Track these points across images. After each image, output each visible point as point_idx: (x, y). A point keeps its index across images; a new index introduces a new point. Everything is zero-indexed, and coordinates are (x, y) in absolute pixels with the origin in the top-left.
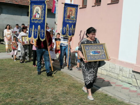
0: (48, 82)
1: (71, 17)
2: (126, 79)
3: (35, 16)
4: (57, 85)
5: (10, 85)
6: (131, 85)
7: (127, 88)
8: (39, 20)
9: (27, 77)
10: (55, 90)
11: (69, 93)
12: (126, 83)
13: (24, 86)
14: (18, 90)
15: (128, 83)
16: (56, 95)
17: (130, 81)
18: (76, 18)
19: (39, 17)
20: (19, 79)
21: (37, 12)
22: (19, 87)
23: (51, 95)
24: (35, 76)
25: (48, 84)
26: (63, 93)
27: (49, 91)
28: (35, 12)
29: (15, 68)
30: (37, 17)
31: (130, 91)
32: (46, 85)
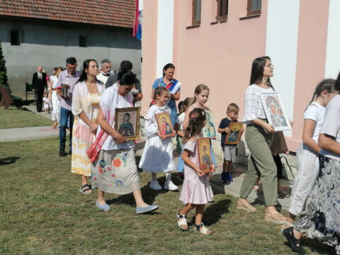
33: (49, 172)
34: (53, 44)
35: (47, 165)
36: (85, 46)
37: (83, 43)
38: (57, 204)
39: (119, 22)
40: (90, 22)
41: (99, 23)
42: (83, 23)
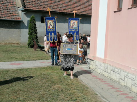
1: (74, 27)
3: (49, 27)
8: (52, 29)
19: (52, 28)
28: (49, 24)
39: (88, 13)
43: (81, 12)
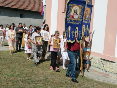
0: (39, 67)
1: (86, 17)
2: (96, 65)
3: (73, 17)
4: (46, 69)
5: (11, 69)
6: (100, 69)
7: (96, 71)
8: (77, 21)
9: (23, 64)
10: (45, 72)
11: (55, 74)
12: (96, 67)
13: (22, 70)
14: (18, 72)
15: (98, 68)
16: (45, 75)
17: (99, 66)
18: (90, 19)
19: (77, 18)
20: (18, 65)
21: (76, 12)
22: (18, 70)
23: (42, 75)
24: (29, 63)
25: (39, 68)
26: (51, 74)
27: (40, 73)
29: (14, 57)
30: (75, 17)
31: (99, 73)
32: (38, 69)
33: (12, 64)
34: (11, 16)
35: (11, 61)
36: (22, 17)
37: (21, 16)
38: (17, 78)
39: (34, 9)
40: (24, 9)
41: (27, 10)
42: (22, 9)
43: (29, 9)
